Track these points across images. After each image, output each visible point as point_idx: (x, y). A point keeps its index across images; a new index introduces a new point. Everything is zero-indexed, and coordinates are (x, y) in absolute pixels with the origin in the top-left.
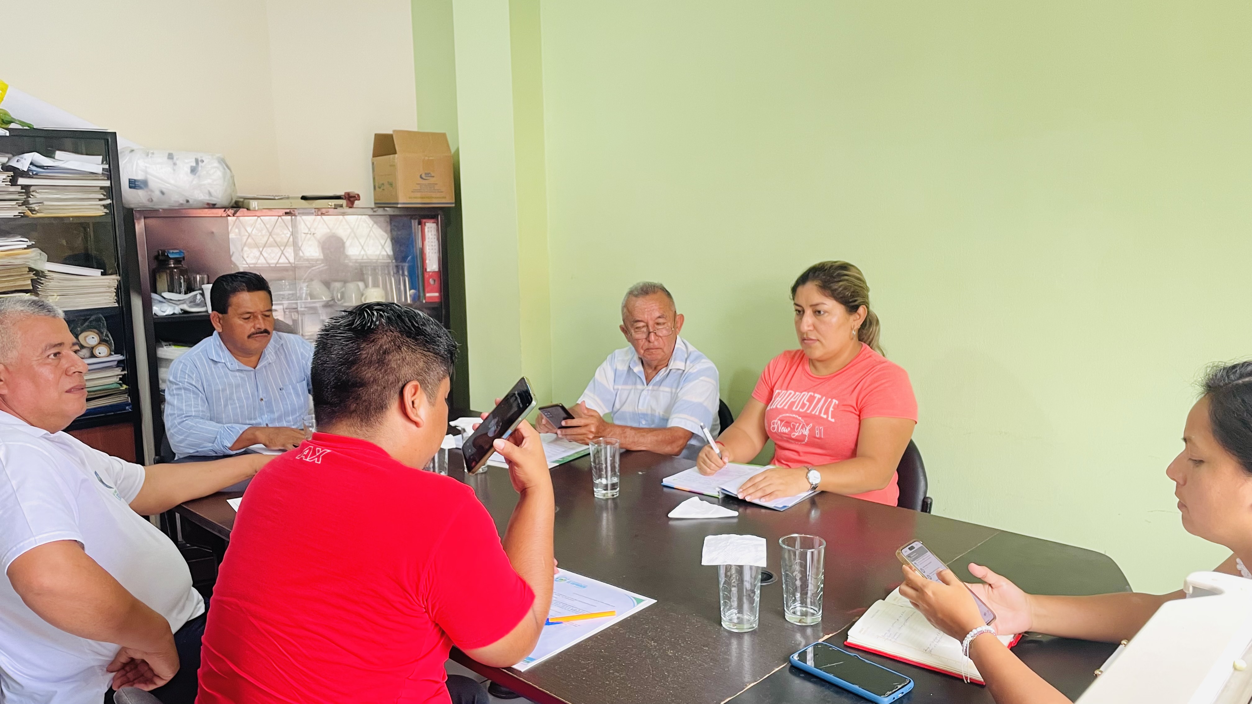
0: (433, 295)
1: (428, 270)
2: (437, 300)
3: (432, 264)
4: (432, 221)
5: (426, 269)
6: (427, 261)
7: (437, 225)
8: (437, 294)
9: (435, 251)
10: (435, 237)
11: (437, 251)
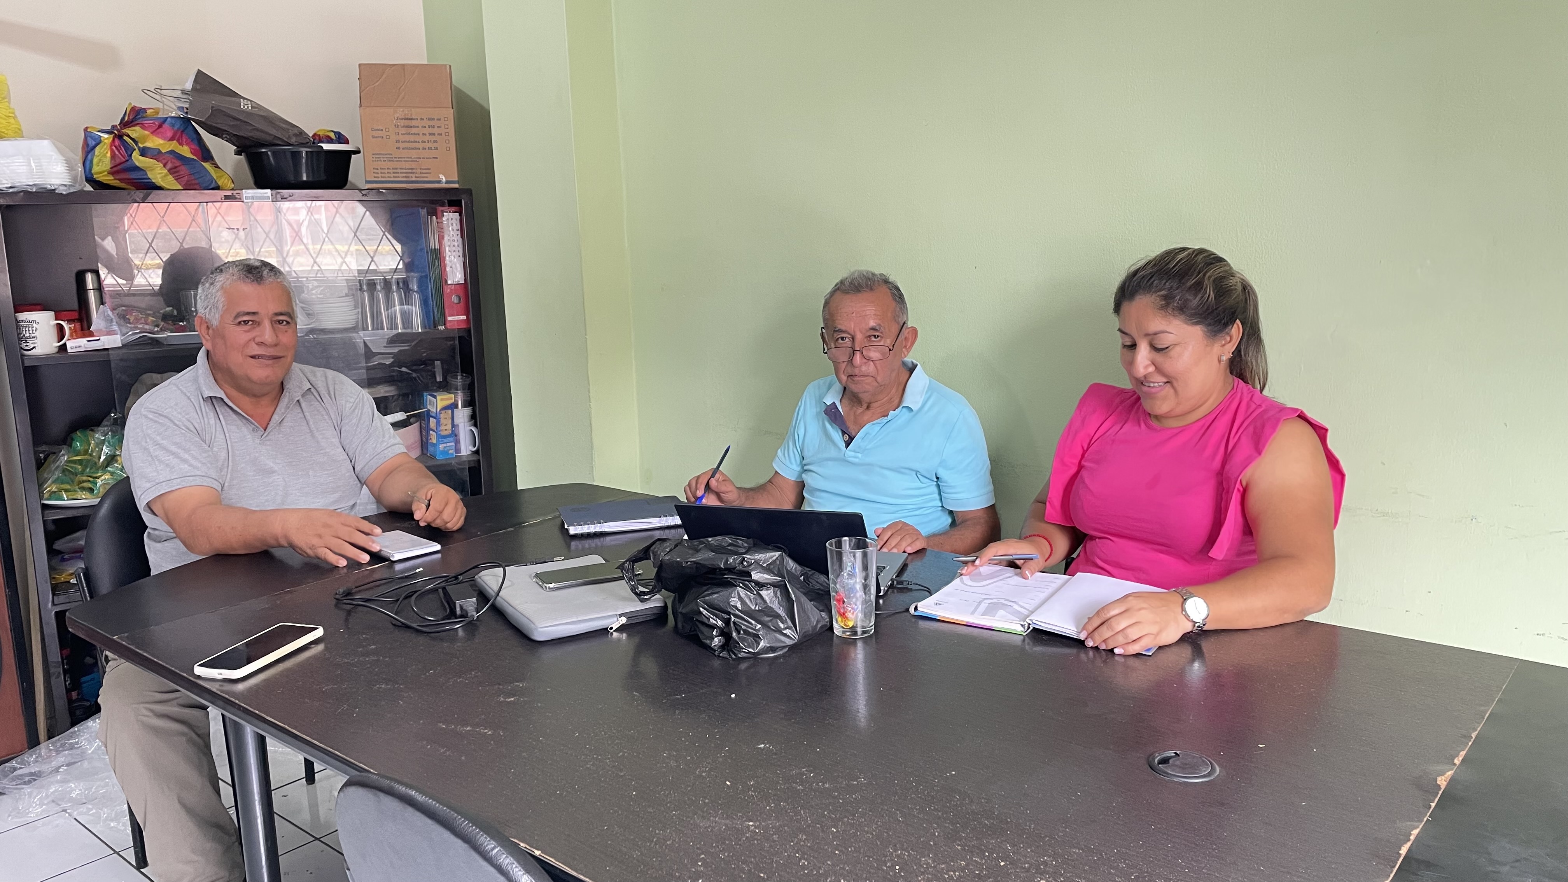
0: (456, 319)
1: (449, 282)
2: (464, 326)
3: (455, 273)
4: (453, 209)
5: (446, 281)
6: (448, 269)
7: (460, 215)
8: (464, 317)
9: (458, 254)
10: (459, 232)
11: (461, 254)
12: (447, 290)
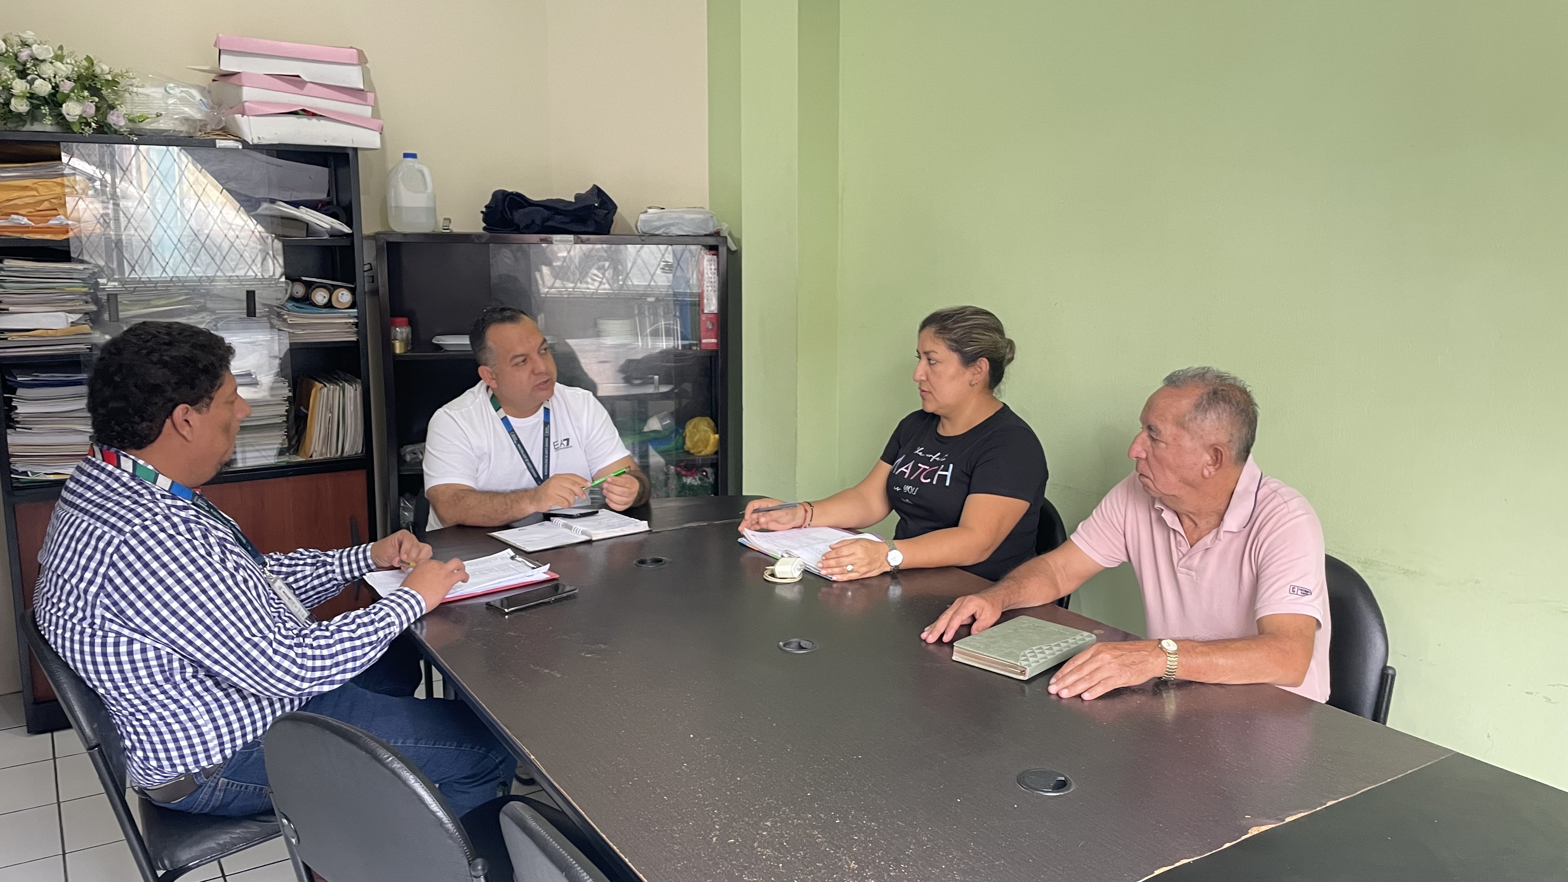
0: (710, 341)
1: (706, 311)
2: (715, 348)
3: (711, 305)
4: (712, 252)
5: (703, 310)
6: (705, 301)
7: (718, 258)
8: (714, 341)
9: (714, 289)
10: (716, 272)
11: (716, 289)
12: (703, 318)
